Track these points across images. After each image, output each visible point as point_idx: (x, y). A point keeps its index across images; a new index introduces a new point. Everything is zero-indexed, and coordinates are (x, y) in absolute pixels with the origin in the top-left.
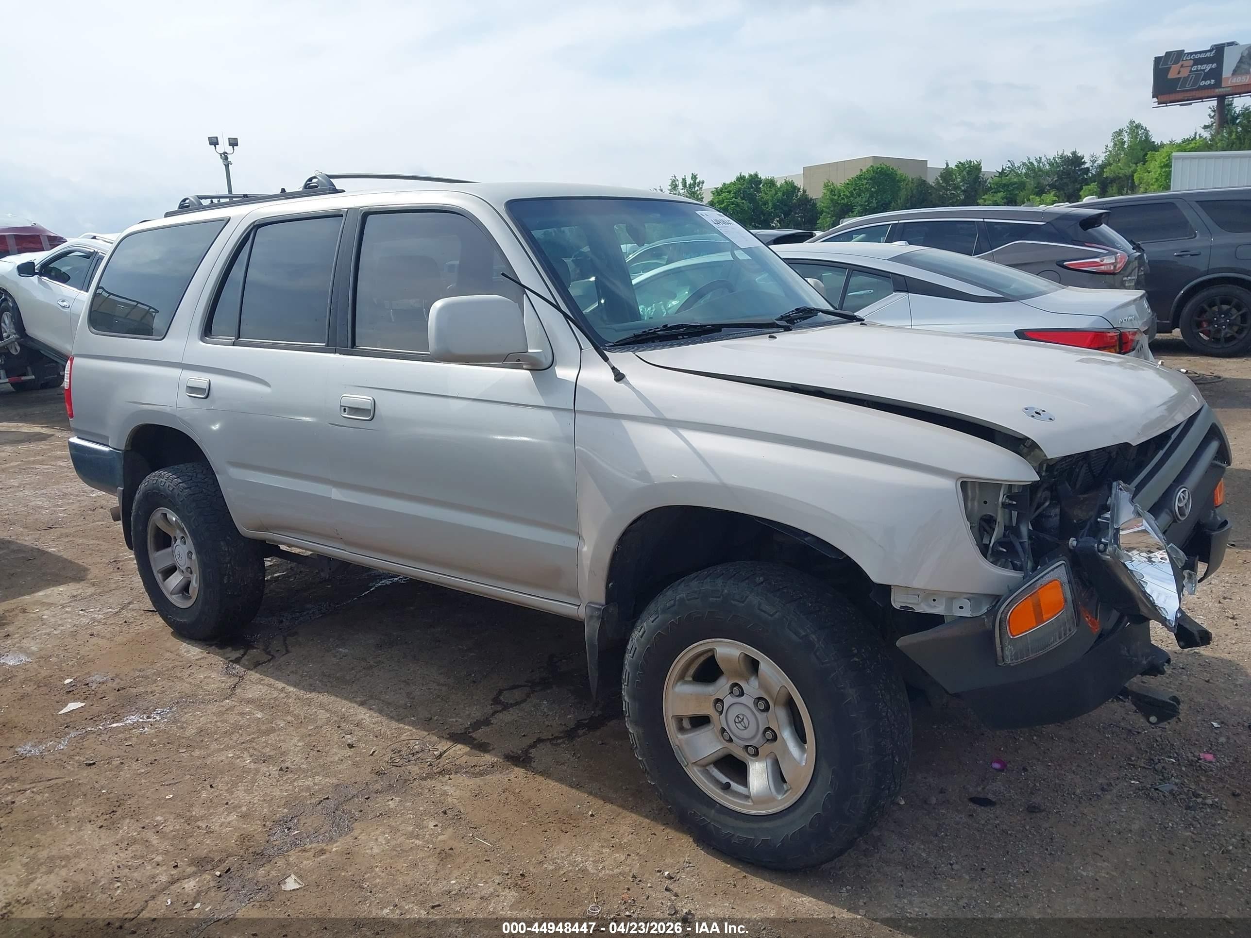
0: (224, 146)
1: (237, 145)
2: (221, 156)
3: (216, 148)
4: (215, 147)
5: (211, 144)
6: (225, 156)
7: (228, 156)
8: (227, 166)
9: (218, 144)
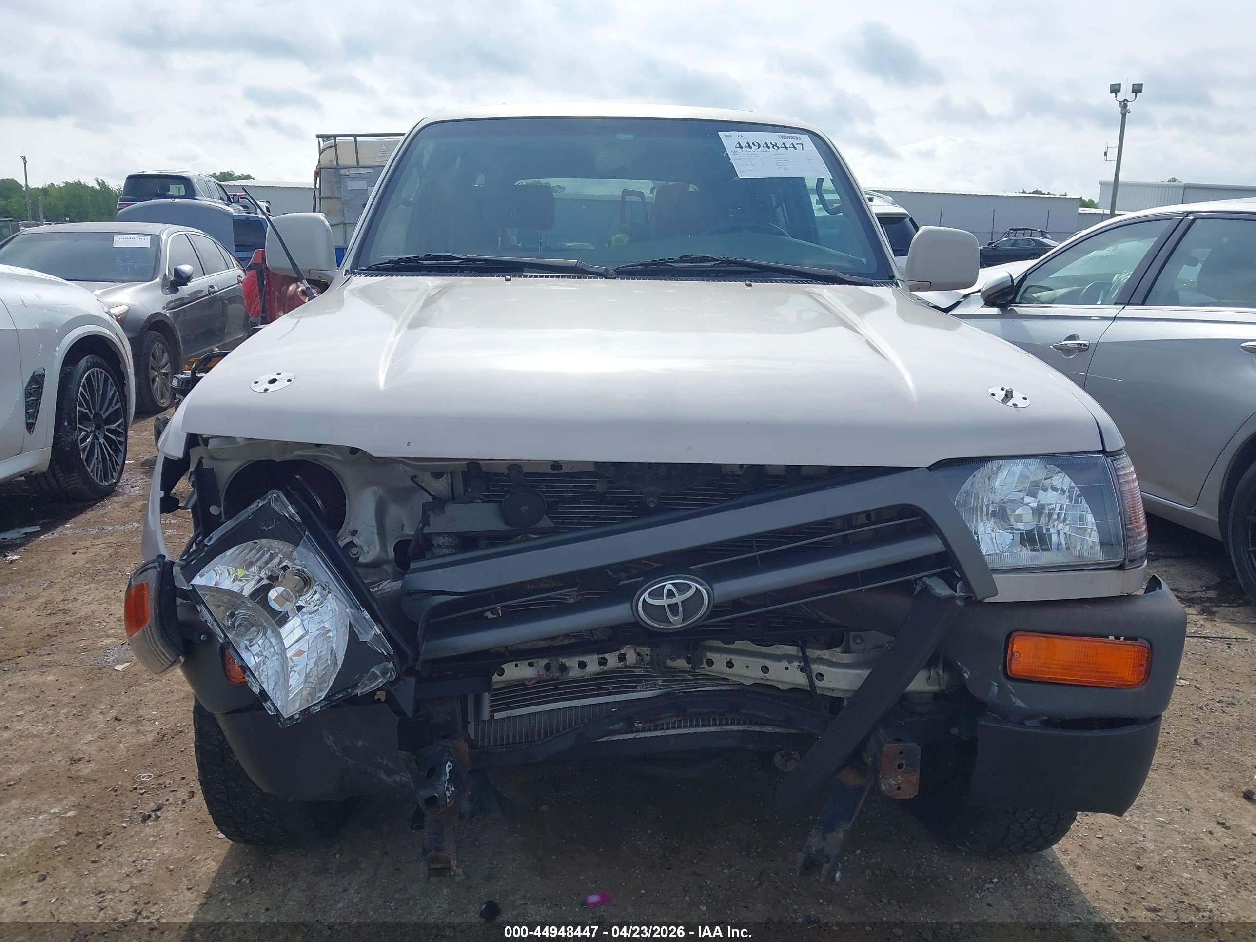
0: (1126, 93)
1: (1140, 91)
2: (1120, 104)
3: (1116, 97)
4: (1116, 94)
5: (1111, 92)
6: (1124, 105)
7: (1128, 103)
8: (1124, 115)
9: (1119, 91)
